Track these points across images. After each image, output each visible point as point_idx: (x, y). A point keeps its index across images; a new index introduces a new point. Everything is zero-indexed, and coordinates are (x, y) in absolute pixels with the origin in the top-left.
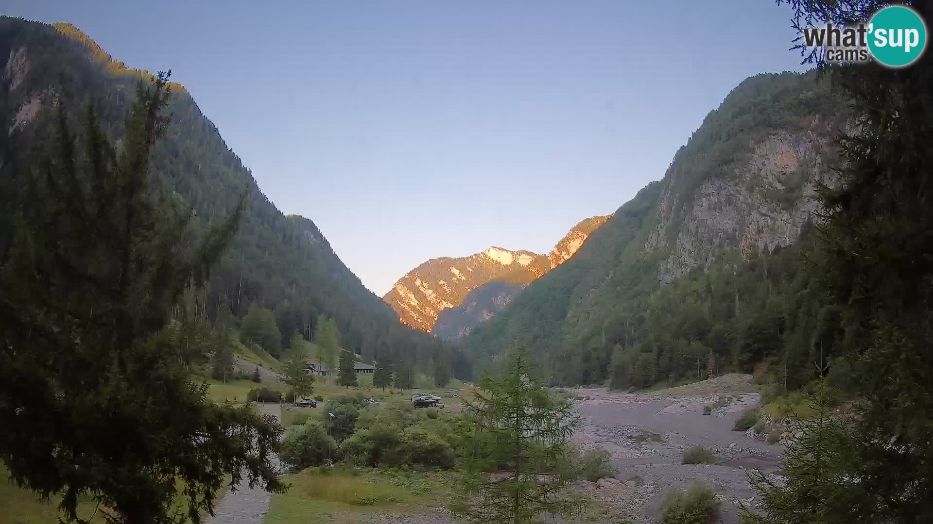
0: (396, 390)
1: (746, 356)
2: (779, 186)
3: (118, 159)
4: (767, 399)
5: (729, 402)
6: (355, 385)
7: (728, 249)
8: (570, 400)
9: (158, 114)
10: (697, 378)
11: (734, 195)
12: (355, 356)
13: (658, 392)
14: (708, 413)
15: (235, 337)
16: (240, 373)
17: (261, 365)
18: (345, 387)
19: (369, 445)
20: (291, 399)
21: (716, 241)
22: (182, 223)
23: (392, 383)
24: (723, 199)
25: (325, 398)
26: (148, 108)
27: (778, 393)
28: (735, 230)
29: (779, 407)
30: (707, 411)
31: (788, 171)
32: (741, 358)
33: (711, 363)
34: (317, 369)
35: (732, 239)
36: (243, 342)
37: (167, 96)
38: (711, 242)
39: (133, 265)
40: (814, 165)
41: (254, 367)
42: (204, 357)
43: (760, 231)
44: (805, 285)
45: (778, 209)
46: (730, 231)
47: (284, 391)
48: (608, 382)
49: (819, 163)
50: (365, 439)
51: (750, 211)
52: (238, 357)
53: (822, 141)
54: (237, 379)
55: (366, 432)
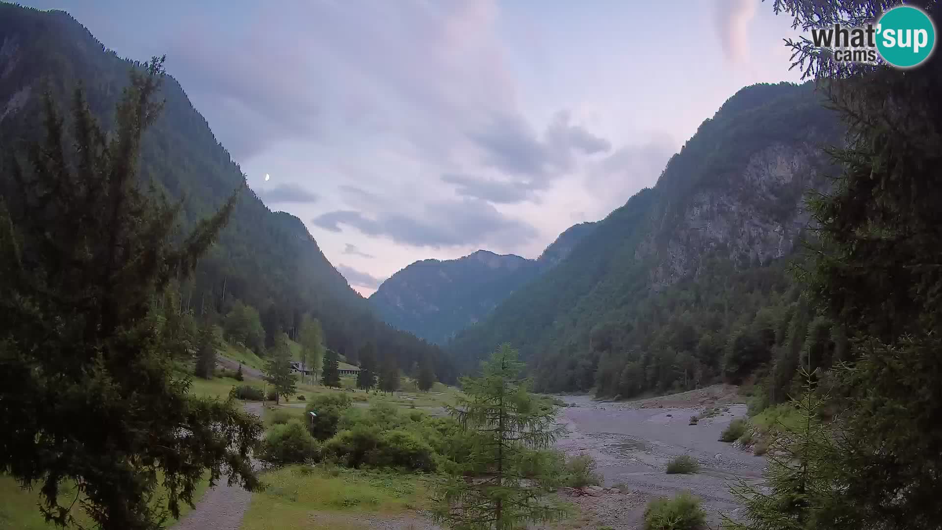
0: (380, 392)
1: (733, 369)
2: (772, 197)
3: (108, 144)
4: (754, 411)
5: (715, 412)
6: (339, 386)
7: (718, 259)
8: (554, 407)
9: (150, 100)
10: (683, 388)
11: (726, 205)
12: (339, 357)
13: (643, 401)
14: (694, 423)
15: (218, 332)
16: (223, 370)
17: (244, 363)
18: (329, 387)
19: (350, 446)
20: (273, 398)
21: (707, 251)
22: (169, 216)
23: (376, 385)
24: (715, 209)
25: (307, 398)
26: (141, 94)
27: (765, 406)
28: (726, 240)
29: (766, 419)
30: (694, 421)
31: (782, 182)
32: (728, 370)
33: (699, 373)
34: (300, 368)
35: (723, 249)
36: (226, 339)
37: (159, 83)
38: (702, 250)
39: (120, 251)
40: (809, 178)
41: (238, 364)
42: (187, 353)
43: (751, 242)
44: (795, 297)
45: (771, 220)
46: (721, 241)
47: (267, 389)
48: (595, 389)
49: (813, 175)
50: (346, 439)
51: (742, 221)
52: (221, 354)
53: (818, 153)
54: (220, 377)
55: (348, 433)
